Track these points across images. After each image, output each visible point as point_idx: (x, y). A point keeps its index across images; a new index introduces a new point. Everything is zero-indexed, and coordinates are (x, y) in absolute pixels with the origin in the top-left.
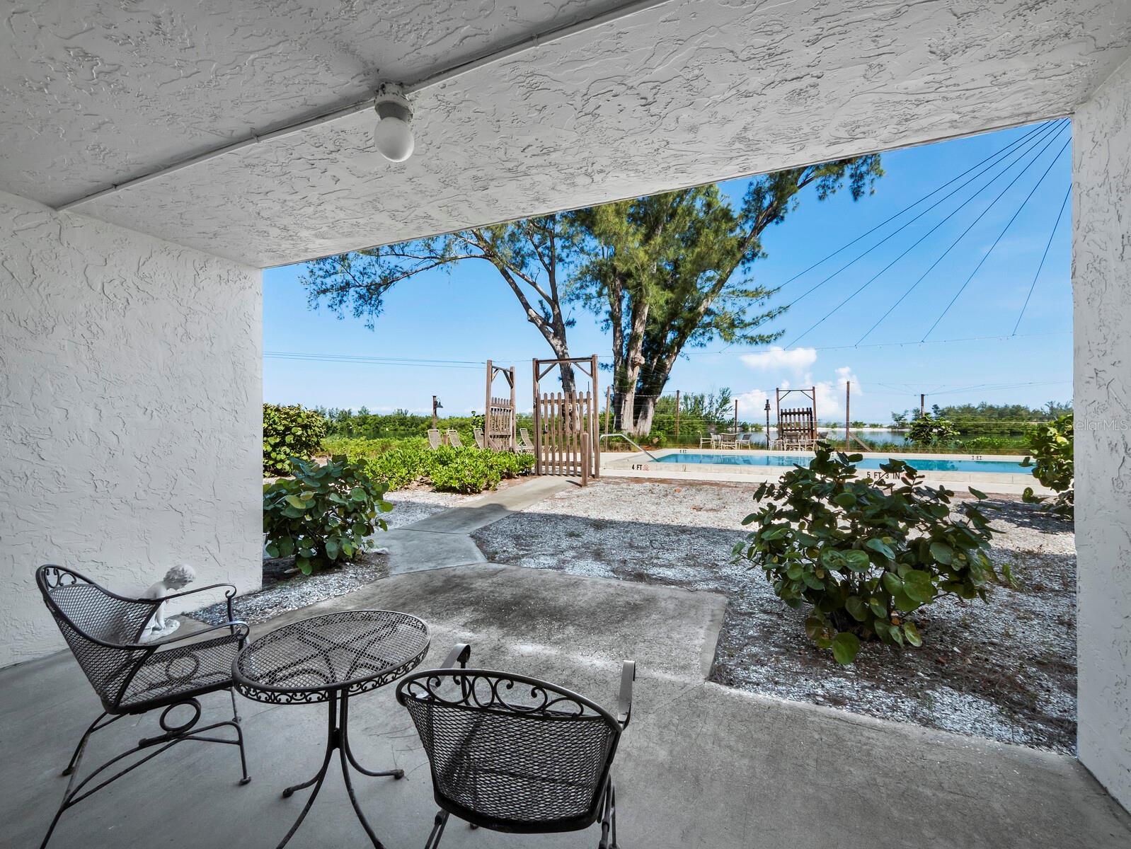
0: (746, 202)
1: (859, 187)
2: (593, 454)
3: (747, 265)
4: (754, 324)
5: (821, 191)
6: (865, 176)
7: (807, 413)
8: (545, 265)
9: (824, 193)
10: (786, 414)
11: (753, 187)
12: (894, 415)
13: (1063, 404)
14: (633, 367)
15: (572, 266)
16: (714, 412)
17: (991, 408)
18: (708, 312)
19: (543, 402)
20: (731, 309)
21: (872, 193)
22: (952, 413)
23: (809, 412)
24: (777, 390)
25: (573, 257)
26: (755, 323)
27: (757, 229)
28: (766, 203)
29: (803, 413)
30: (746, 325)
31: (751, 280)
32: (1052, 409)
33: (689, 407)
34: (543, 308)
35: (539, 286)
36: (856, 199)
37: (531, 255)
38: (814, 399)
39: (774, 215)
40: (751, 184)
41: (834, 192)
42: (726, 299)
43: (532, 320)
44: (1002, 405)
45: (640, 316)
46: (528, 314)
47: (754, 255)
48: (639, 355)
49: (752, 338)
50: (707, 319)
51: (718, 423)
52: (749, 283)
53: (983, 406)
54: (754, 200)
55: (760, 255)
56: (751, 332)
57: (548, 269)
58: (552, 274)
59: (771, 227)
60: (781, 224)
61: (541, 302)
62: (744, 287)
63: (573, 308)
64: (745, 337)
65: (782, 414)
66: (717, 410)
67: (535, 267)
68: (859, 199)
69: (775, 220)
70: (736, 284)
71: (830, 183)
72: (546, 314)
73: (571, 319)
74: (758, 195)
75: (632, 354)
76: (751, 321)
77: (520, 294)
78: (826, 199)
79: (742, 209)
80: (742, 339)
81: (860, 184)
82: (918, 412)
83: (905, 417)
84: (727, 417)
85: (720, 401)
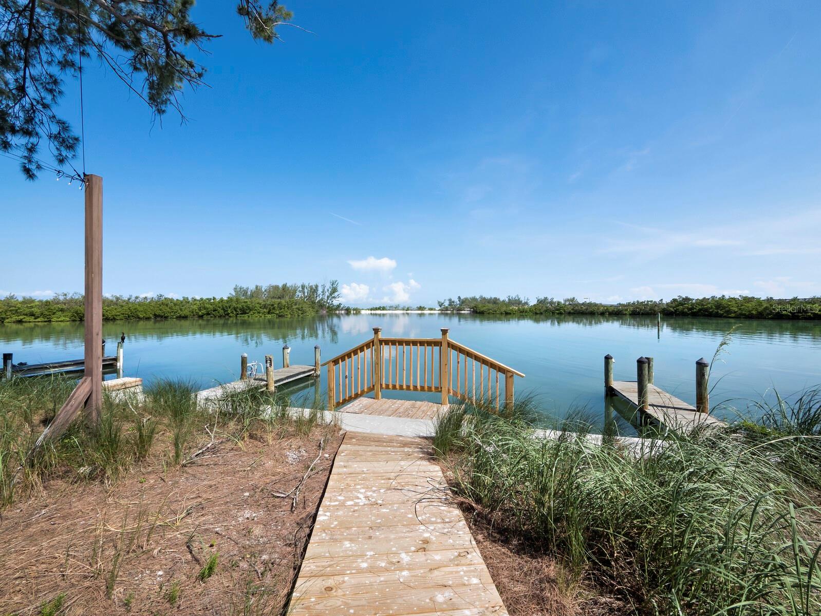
12: (439, 302)
13: (514, 297)
16: (326, 298)
32: (509, 299)
33: (306, 295)
44: (489, 297)
51: (329, 307)
66: (328, 297)
82: (450, 300)
83: (445, 304)
84: (336, 302)
85: (330, 290)
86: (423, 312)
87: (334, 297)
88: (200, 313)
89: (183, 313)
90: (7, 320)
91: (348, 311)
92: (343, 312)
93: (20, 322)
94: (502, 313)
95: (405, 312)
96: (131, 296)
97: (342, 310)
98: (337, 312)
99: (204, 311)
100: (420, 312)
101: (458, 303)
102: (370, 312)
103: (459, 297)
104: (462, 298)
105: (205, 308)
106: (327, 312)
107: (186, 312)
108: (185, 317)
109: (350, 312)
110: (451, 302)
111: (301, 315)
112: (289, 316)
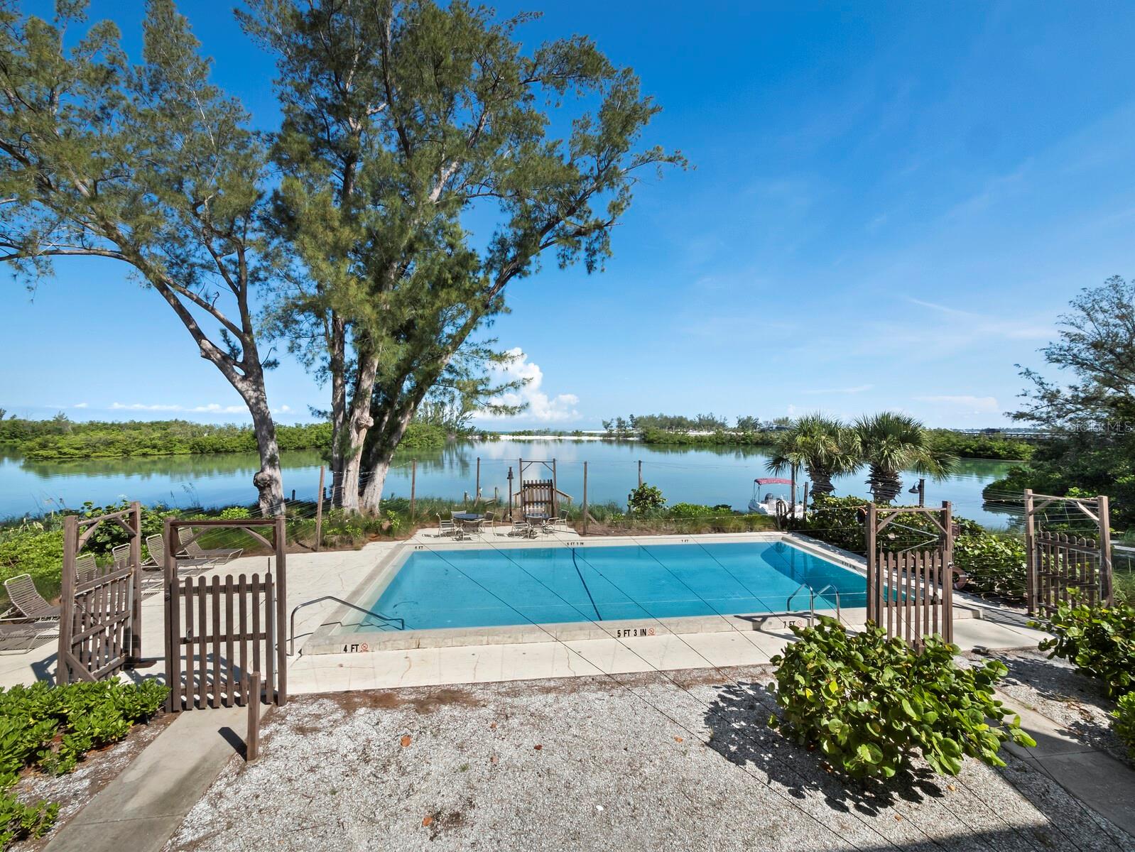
0: (491, 251)
1: (592, 262)
3: (491, 317)
5: (562, 260)
6: (597, 253)
7: (548, 485)
8: (231, 284)
9: (564, 262)
10: (529, 485)
11: (498, 237)
12: (604, 422)
13: (706, 416)
14: (359, 429)
15: (272, 296)
16: (455, 419)
17: (666, 418)
18: (451, 369)
19: (183, 591)
21: (603, 270)
22: (642, 421)
23: (550, 485)
25: (274, 283)
26: (499, 391)
27: (501, 282)
28: (511, 255)
29: (545, 485)
30: (490, 393)
32: (700, 419)
33: (429, 414)
34: (228, 342)
35: (219, 313)
36: (589, 272)
37: (207, 267)
38: (554, 471)
39: (518, 269)
40: (496, 234)
41: (573, 263)
42: (470, 358)
43: (207, 355)
44: (672, 416)
45: (369, 368)
46: (201, 348)
47: (498, 307)
48: (367, 414)
49: (496, 407)
50: (447, 376)
51: (458, 431)
52: (493, 343)
53: (661, 416)
54: (498, 251)
55: (503, 308)
56: (496, 401)
57: (235, 289)
58: (242, 297)
59: (514, 281)
60: (524, 279)
61: (224, 333)
62: (487, 347)
63: (275, 349)
64: (489, 405)
65: (525, 486)
66: (457, 417)
67: (213, 285)
68: (592, 272)
69: (518, 274)
70: (480, 342)
71: (568, 253)
72: (233, 349)
73: (271, 359)
74: (502, 246)
75: (357, 413)
76: (495, 389)
77: (186, 318)
78: (566, 269)
79: (487, 258)
80: (486, 408)
81: (594, 258)
82: (619, 419)
83: (612, 424)
84: (467, 426)
85: (460, 409)
86: (580, 438)
87: (465, 418)
88: (318, 443)
89: (301, 444)
90: (133, 453)
91: (483, 436)
92: (477, 437)
93: (145, 455)
94: (675, 443)
95: (557, 437)
96: (244, 424)
97: (475, 435)
98: (470, 437)
99: (323, 441)
100: (576, 438)
101: (630, 423)
102: (511, 437)
103: (632, 416)
104: (635, 417)
105: (323, 437)
106: (457, 437)
107: (303, 442)
108: (303, 448)
109: (486, 438)
110: (621, 424)
111: (432, 445)
112: (418, 446)
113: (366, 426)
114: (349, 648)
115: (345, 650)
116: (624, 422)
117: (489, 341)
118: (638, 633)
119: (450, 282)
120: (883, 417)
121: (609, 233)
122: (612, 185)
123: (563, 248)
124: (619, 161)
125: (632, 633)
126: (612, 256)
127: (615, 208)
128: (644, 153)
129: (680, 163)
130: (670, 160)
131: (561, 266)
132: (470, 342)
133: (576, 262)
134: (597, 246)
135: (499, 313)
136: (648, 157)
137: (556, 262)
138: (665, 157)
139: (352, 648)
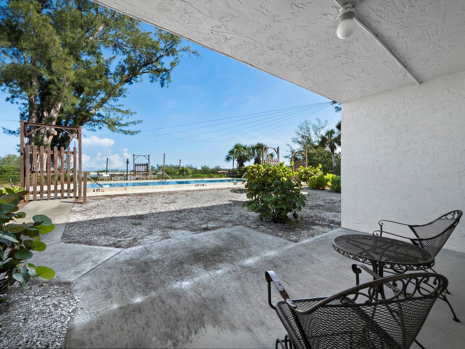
0: (117, 70)
2: (78, 184)
3: (117, 98)
4: (126, 125)
6: (165, 80)
7: (146, 165)
10: (137, 165)
11: (120, 65)
14: (48, 135)
18: (99, 115)
20: (113, 116)
21: (168, 87)
24: (134, 155)
27: (122, 83)
28: (126, 74)
29: (144, 165)
30: (122, 125)
31: (123, 106)
36: (162, 87)
38: (149, 160)
39: (129, 80)
40: (120, 63)
41: (156, 81)
42: (110, 111)
47: (120, 94)
49: (125, 131)
50: (97, 118)
52: (121, 106)
54: (120, 70)
55: (123, 95)
60: (131, 85)
62: (119, 108)
64: (121, 130)
65: (135, 165)
69: (129, 83)
70: (113, 105)
71: (154, 77)
74: (123, 69)
78: (153, 83)
79: (115, 72)
80: (120, 131)
81: (164, 82)
113: (53, 135)
114: (96, 190)
115: (94, 191)
116: (154, 168)
117: (120, 105)
118: (202, 185)
119: (98, 77)
120: (258, 145)
121: (170, 74)
122: (173, 55)
123: (152, 74)
124: (176, 46)
125: (200, 185)
126: (171, 82)
127: (173, 64)
128: (184, 47)
129: (197, 54)
130: (193, 53)
131: (152, 81)
132: (110, 104)
133: (157, 81)
134: (165, 77)
135: (120, 97)
136: (185, 49)
137: (150, 79)
138: (192, 51)
139: (97, 191)
